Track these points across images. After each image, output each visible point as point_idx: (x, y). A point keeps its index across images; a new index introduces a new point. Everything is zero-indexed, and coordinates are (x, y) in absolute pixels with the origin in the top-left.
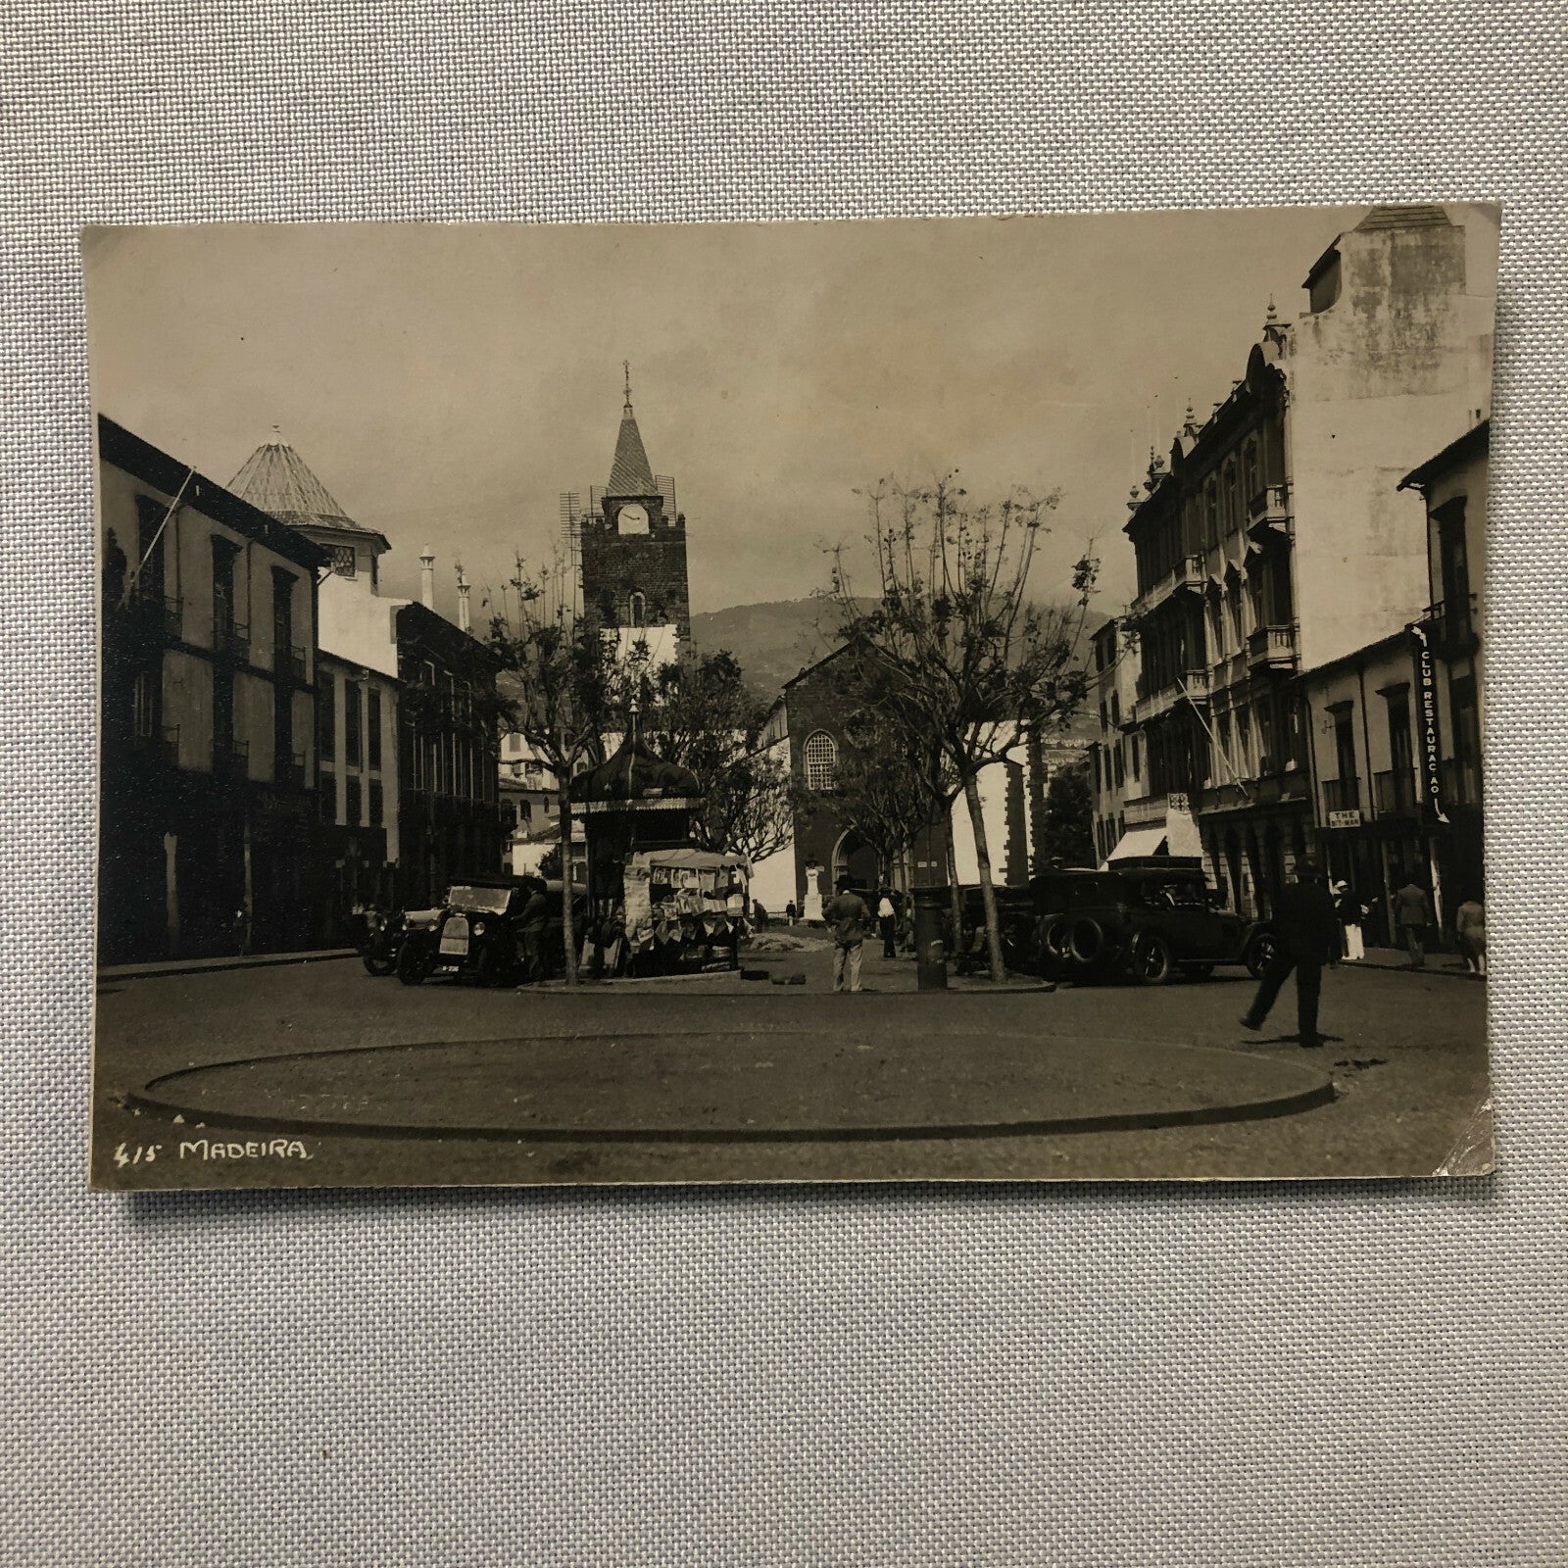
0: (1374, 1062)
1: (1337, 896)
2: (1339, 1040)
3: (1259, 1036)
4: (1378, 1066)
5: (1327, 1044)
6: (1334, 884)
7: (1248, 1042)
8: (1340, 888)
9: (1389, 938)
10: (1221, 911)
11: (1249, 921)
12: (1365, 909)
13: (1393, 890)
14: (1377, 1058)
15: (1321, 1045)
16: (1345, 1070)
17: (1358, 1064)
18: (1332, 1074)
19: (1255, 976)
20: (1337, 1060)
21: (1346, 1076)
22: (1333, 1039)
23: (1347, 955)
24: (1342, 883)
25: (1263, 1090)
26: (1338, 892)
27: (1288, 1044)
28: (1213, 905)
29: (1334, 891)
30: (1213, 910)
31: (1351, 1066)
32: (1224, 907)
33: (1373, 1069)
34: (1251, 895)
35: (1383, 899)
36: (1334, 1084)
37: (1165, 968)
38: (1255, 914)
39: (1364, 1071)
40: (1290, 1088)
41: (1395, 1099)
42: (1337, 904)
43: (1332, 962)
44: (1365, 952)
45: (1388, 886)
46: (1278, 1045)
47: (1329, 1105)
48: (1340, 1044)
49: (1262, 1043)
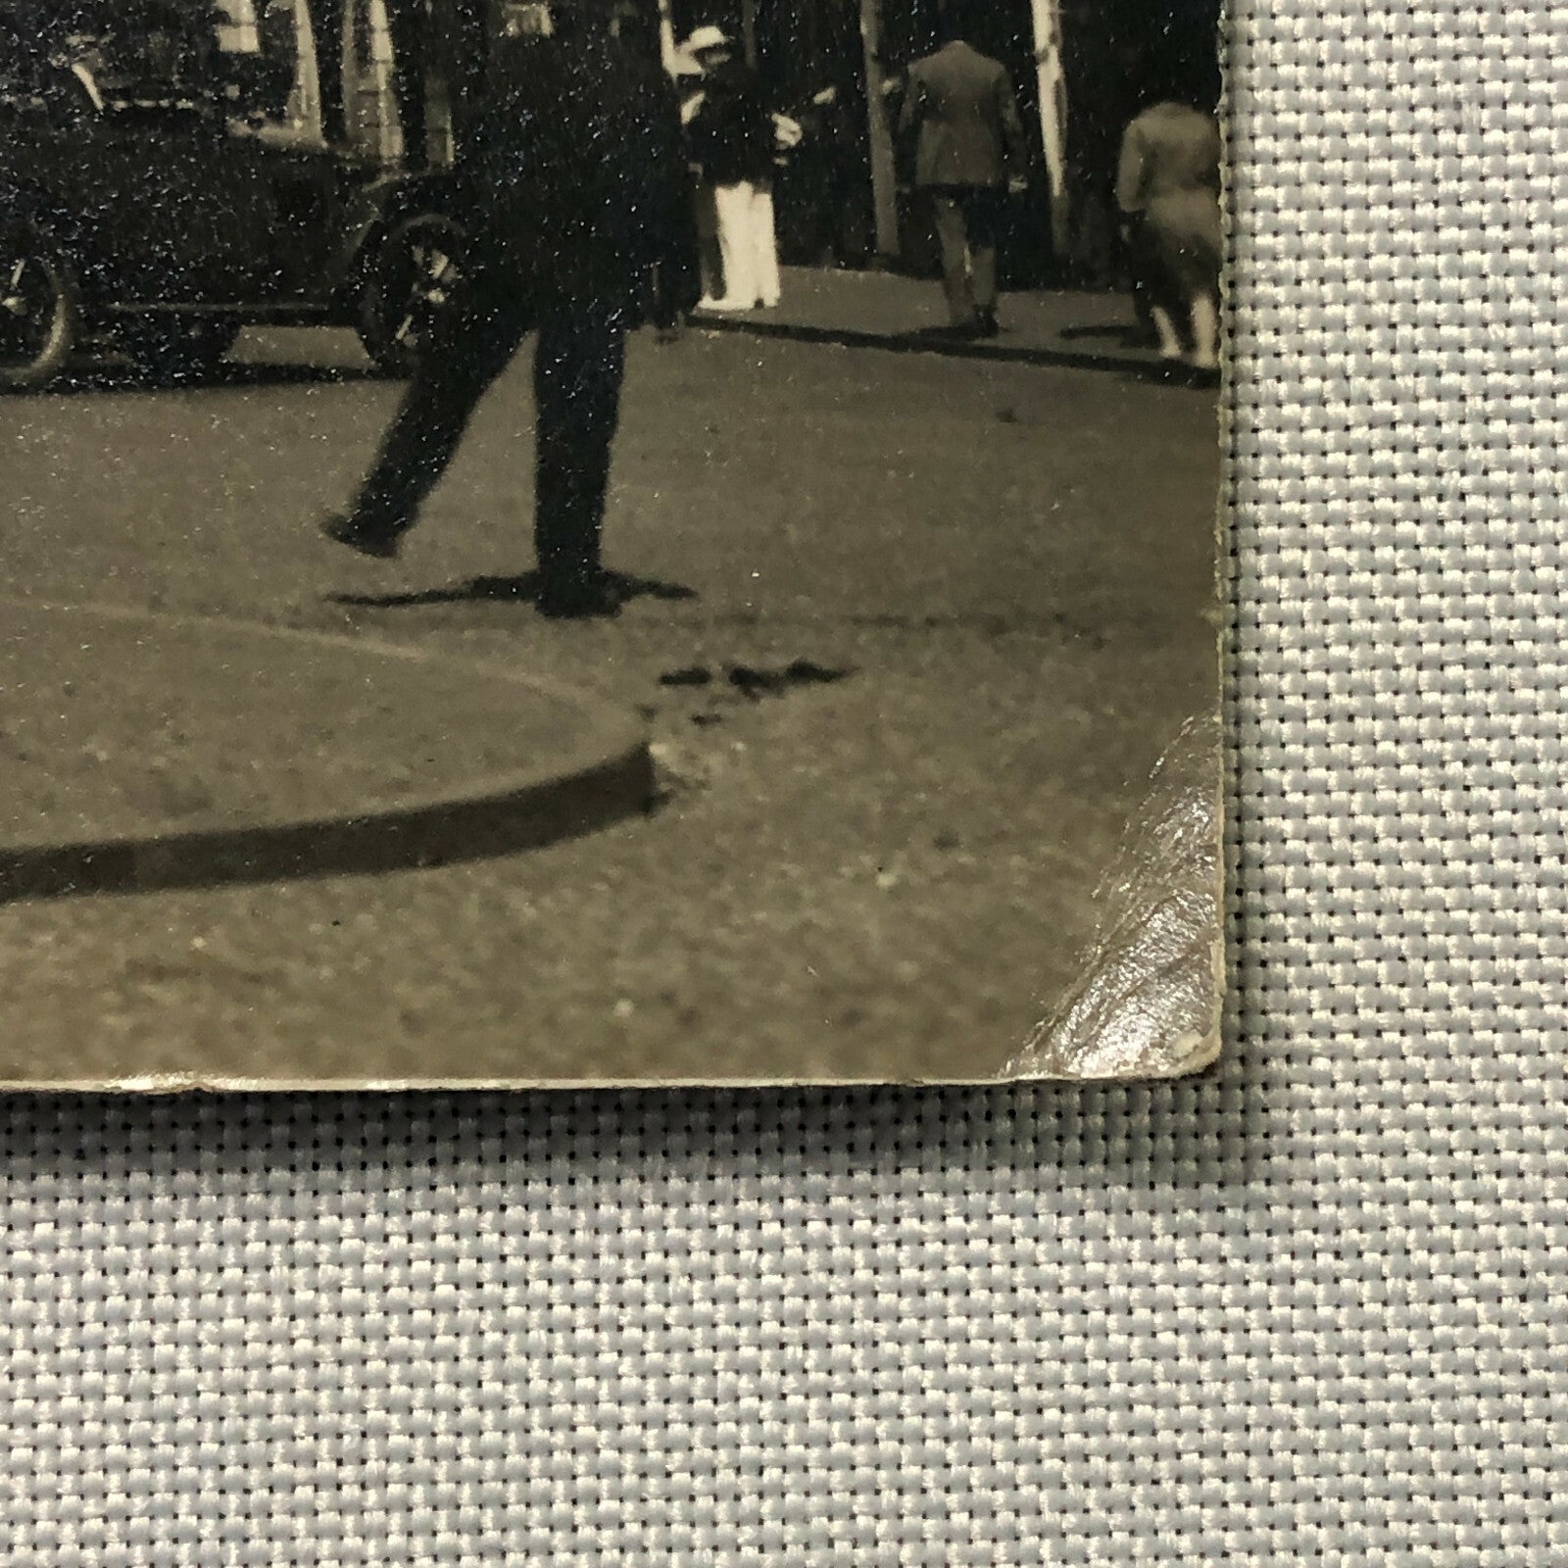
0: (802, 673)
1: (689, 83)
2: (676, 593)
3: (389, 576)
4: (817, 688)
5: (636, 608)
6: (681, 36)
7: (345, 599)
8: (701, 54)
9: (871, 240)
10: (269, 132)
11: (371, 168)
12: (788, 130)
13: (890, 66)
14: (813, 659)
15: (611, 610)
16: (696, 700)
17: (745, 680)
18: (648, 713)
19: (387, 371)
20: (672, 664)
21: (699, 720)
22: (655, 588)
23: (720, 291)
24: (708, 36)
25: (399, 771)
26: (694, 68)
27: (496, 607)
28: (240, 107)
29: (677, 61)
30: (241, 128)
31: (717, 687)
32: (279, 118)
33: (798, 699)
34: (381, 76)
35: (852, 98)
36: (657, 750)
37: (58, 332)
38: (392, 144)
39: (767, 703)
40: (493, 761)
41: (877, 808)
42: (688, 111)
43: (663, 321)
44: (784, 283)
45: (871, 48)
46: (461, 610)
47: (635, 825)
48: (684, 608)
49: (404, 600)
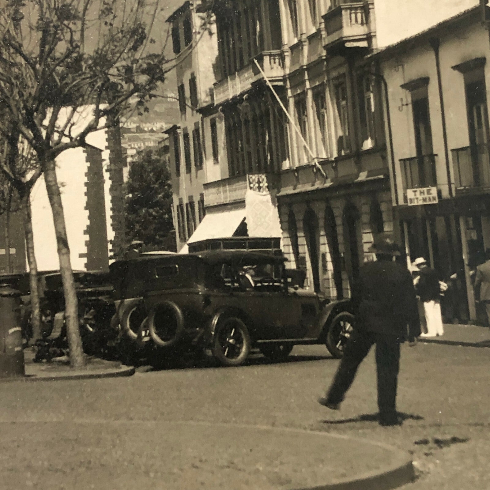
0: (455, 440)
1: (415, 273)
2: (418, 418)
3: (338, 415)
4: (459, 444)
5: (407, 422)
6: (413, 260)
7: (326, 422)
8: (418, 265)
9: (468, 314)
10: (300, 291)
11: (327, 301)
12: (444, 286)
13: (472, 266)
14: (458, 436)
15: (400, 424)
16: (425, 449)
17: (438, 442)
18: (412, 453)
19: (335, 355)
20: (417, 438)
21: (426, 454)
22: (412, 417)
23: (426, 332)
24: (420, 260)
25: (342, 471)
26: (417, 269)
27: (367, 423)
28: (292, 285)
29: (412, 267)
30: (292, 290)
31: (431, 444)
32: (302, 287)
33: (454, 447)
34: (330, 274)
35: (462, 275)
36: (415, 463)
37: (244, 349)
38: (333, 293)
39: (445, 449)
40: (369, 467)
41: (477, 478)
42: (415, 281)
44: (444, 329)
45: (466, 262)
46: (358, 424)
47: (410, 485)
48: (420, 422)
49: (342, 422)
